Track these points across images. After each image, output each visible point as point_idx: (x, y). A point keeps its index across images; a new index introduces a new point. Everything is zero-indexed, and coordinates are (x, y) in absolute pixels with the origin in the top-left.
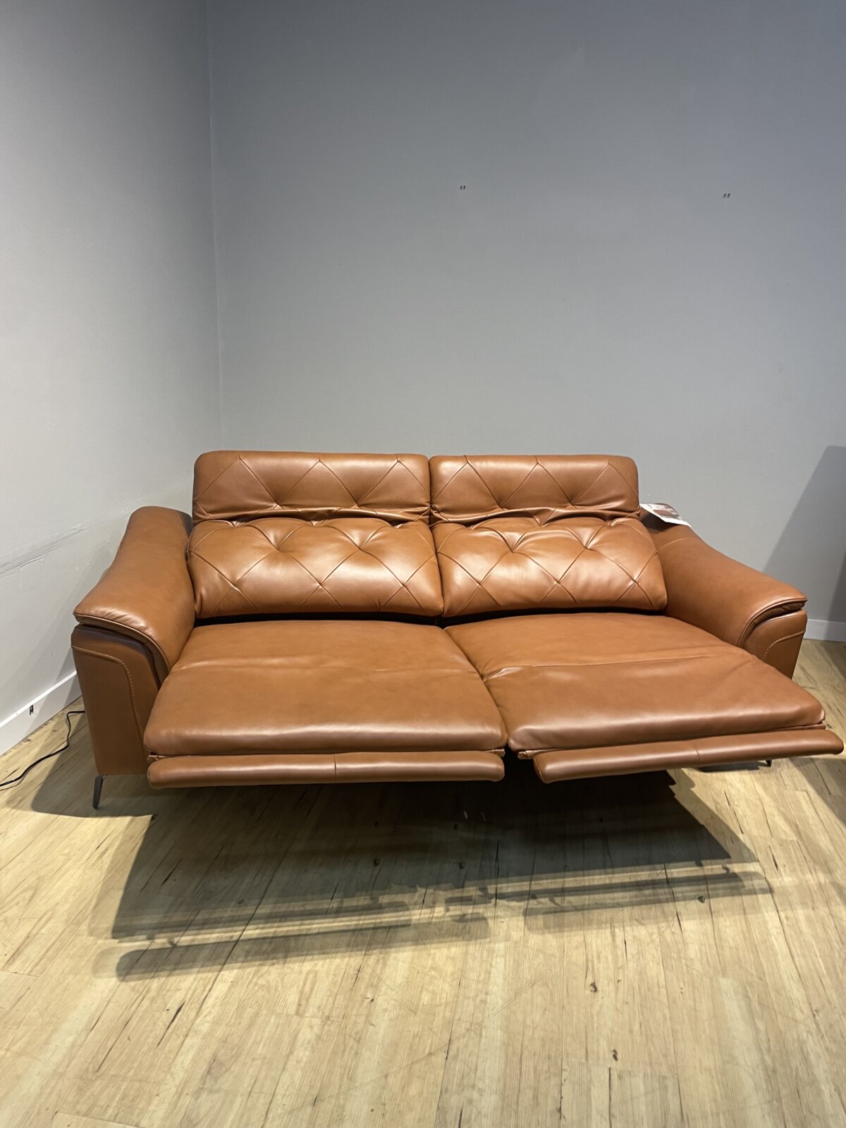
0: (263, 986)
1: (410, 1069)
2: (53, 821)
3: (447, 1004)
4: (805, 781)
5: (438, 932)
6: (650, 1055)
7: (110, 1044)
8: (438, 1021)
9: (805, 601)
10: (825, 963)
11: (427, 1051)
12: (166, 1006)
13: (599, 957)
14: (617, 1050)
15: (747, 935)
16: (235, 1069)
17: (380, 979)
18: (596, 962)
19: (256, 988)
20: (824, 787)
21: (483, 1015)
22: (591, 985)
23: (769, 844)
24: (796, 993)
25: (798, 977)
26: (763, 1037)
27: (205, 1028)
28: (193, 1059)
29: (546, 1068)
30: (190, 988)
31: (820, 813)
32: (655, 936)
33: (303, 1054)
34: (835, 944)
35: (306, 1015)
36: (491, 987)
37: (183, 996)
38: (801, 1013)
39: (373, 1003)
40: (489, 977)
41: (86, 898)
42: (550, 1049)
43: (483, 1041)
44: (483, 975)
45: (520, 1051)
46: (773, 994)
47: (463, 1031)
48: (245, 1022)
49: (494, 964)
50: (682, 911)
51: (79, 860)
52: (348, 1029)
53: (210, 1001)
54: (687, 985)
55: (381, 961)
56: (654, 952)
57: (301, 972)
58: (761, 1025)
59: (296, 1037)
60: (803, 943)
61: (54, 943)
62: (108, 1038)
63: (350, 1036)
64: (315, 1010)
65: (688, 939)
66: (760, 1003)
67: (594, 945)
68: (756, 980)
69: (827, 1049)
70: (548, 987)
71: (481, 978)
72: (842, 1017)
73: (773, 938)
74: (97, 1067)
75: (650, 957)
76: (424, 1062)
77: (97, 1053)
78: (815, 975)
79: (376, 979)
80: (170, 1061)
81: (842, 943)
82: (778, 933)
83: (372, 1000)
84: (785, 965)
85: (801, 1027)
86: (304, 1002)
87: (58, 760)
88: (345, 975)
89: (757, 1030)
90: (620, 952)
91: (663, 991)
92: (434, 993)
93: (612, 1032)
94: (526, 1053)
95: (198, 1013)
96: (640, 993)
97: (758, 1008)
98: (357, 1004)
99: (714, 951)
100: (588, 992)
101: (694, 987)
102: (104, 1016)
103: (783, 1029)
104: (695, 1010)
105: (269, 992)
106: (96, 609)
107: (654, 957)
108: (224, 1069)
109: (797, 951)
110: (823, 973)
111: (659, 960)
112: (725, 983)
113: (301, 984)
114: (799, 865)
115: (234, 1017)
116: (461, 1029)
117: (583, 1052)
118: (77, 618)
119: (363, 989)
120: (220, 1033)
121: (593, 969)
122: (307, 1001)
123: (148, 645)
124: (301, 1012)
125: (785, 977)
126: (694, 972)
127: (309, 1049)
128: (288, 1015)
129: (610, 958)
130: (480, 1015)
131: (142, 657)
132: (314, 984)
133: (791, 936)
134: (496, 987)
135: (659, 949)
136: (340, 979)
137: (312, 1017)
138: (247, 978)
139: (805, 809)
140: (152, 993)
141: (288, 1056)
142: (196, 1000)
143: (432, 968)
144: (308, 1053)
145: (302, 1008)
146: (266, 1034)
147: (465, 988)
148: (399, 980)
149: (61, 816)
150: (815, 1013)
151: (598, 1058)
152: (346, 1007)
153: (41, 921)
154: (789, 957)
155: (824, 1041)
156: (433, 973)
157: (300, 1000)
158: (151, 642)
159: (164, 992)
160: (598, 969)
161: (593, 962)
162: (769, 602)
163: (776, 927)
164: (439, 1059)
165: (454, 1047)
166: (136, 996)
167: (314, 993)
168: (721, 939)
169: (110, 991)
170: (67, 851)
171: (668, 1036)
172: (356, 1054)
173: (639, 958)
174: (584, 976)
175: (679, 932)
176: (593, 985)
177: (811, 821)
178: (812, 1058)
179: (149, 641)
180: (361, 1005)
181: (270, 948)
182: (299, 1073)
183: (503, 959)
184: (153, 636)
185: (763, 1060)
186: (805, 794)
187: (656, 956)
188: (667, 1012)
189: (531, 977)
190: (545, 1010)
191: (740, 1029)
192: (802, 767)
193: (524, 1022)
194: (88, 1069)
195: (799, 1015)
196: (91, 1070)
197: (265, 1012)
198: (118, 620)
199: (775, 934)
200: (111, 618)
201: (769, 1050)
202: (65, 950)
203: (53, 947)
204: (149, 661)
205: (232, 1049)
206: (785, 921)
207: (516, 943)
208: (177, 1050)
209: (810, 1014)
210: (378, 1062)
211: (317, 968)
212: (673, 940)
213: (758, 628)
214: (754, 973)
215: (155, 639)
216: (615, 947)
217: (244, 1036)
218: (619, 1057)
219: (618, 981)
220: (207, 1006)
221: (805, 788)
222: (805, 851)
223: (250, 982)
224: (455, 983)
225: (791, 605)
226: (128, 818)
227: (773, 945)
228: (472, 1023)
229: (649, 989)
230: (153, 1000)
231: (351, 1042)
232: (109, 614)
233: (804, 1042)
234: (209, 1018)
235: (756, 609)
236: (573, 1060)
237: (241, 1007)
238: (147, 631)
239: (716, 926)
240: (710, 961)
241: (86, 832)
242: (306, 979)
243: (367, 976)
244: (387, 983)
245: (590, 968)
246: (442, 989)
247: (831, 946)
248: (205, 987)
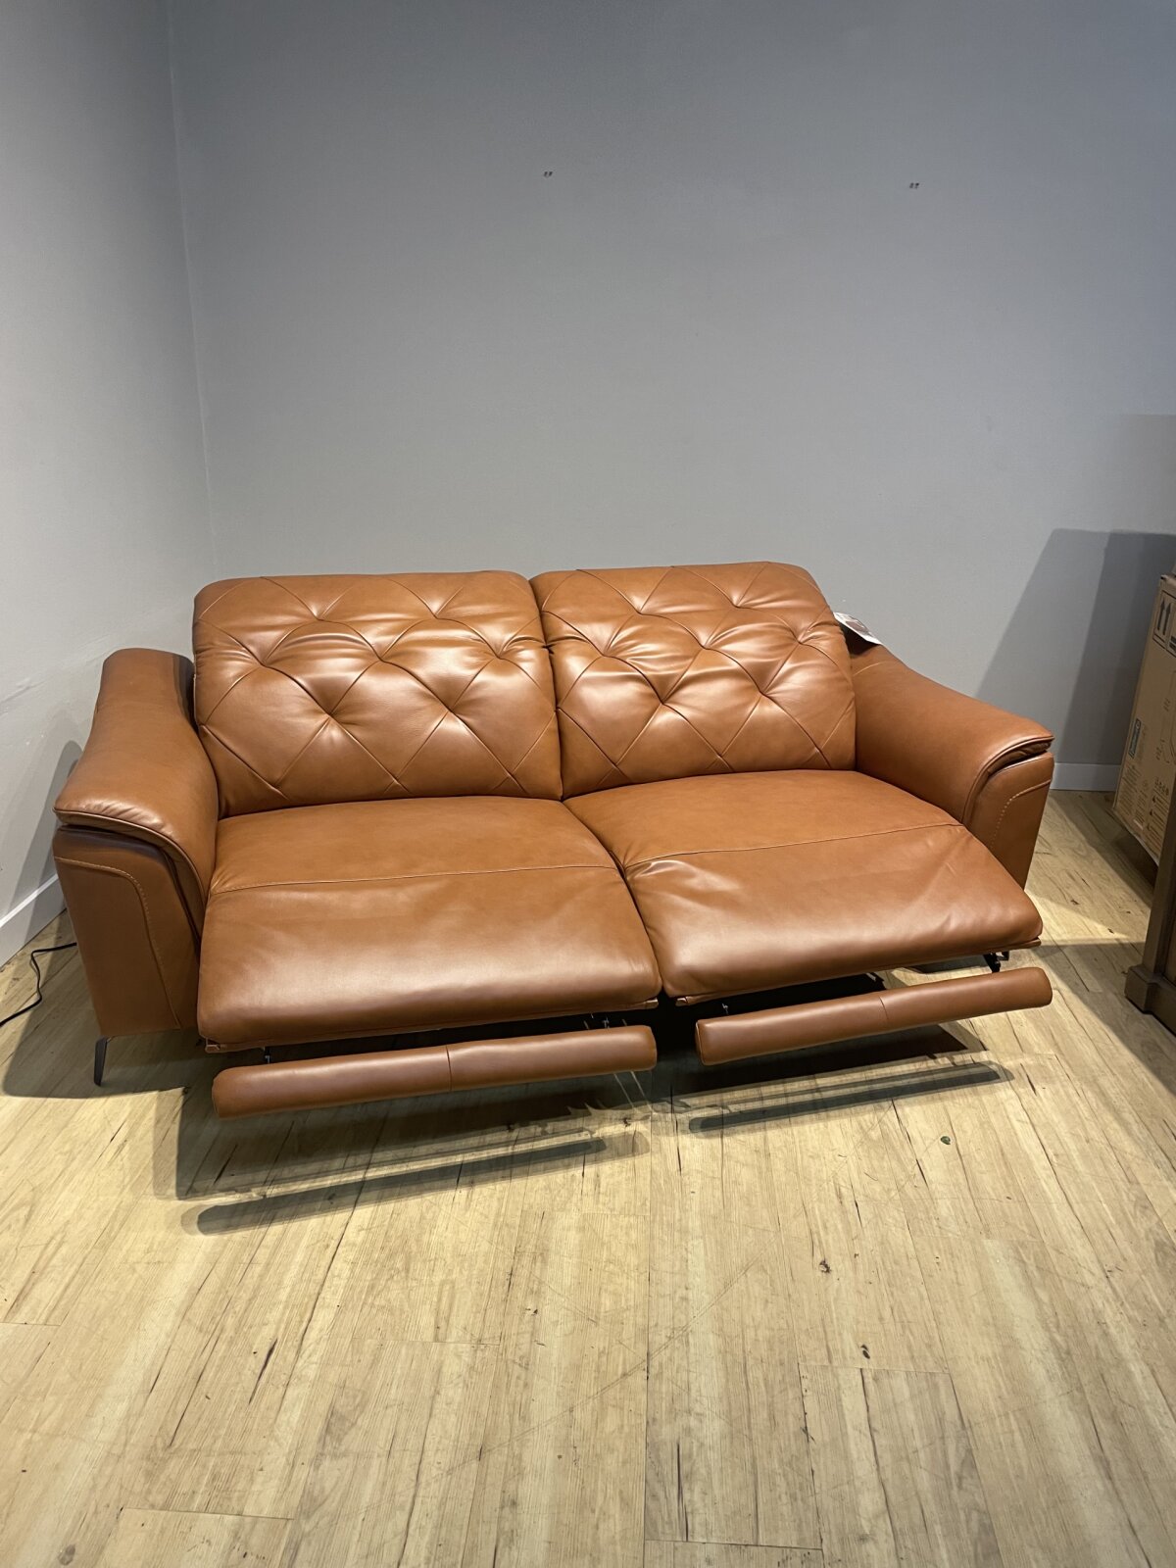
0: (383, 1307)
1: (601, 1397)
2: (38, 1108)
3: (636, 1307)
4: (1054, 975)
5: (609, 1213)
6: (910, 1348)
7: (180, 1408)
8: (629, 1331)
9: (1051, 740)
10: (1113, 1210)
11: (620, 1372)
12: (251, 1348)
13: (826, 1227)
14: (867, 1345)
15: (1010, 1182)
16: (363, 1422)
17: (541, 1283)
18: (822, 1233)
19: (374, 1311)
20: (1079, 982)
21: (687, 1315)
22: (821, 1264)
23: (1021, 1062)
24: (1081, 1251)
25: (1080, 1228)
26: (1047, 1310)
27: (312, 1372)
28: (302, 1416)
29: (779, 1377)
30: (280, 1321)
31: (1080, 1020)
32: (893, 1193)
33: (453, 1393)
34: (1120, 1183)
35: (449, 1340)
36: (691, 1280)
37: (272, 1332)
38: (1092, 1276)
39: (537, 1316)
40: (687, 1266)
41: (108, 1212)
42: (780, 1353)
43: (692, 1350)
44: (677, 1263)
45: (741, 1357)
46: (1053, 1254)
47: (664, 1340)
48: (367, 1358)
49: (690, 1248)
50: (923, 1158)
51: (88, 1159)
52: (509, 1353)
53: (312, 1335)
54: (943, 1252)
55: (539, 1259)
56: (896, 1214)
57: (432, 1284)
58: (1044, 1296)
59: (439, 1371)
60: (1081, 1187)
61: (74, 1277)
62: (176, 1400)
63: (514, 1362)
64: (461, 1333)
65: (936, 1193)
66: (1037, 1267)
67: (817, 1212)
68: (1029, 1238)
69: (1130, 1319)
70: (765, 1271)
71: (676, 1269)
72: (1143, 1276)
73: (1042, 1181)
74: (168, 1442)
75: (890, 1220)
76: (618, 1386)
77: (165, 1420)
78: (1102, 1227)
79: (536, 1282)
80: (271, 1421)
81: (1129, 1182)
82: (1048, 1176)
83: (536, 1312)
84: (1062, 1215)
85: (1094, 1292)
86: (442, 1324)
88: (494, 1283)
89: (1038, 1300)
90: (852, 1217)
91: (915, 1263)
92: (615, 1294)
93: (858, 1322)
94: (750, 1362)
95: (298, 1352)
96: (885, 1269)
97: (1036, 1273)
98: (516, 1318)
99: (971, 1206)
100: (819, 1274)
101: (952, 1254)
102: (165, 1370)
103: (1072, 1298)
104: (958, 1284)
105: (392, 1314)
106: (88, 802)
107: (896, 1221)
108: (347, 1424)
109: (1074, 1196)
110: (1111, 1223)
111: (903, 1224)
112: (990, 1245)
113: (435, 1299)
114: (1063, 1086)
115: (350, 1353)
116: (660, 1338)
117: (824, 1351)
118: (60, 816)
119: (520, 1299)
120: (333, 1376)
121: (820, 1242)
122: (448, 1321)
123: (168, 850)
124: (440, 1337)
125: (1064, 1231)
126: (950, 1235)
127: (461, 1385)
128: (423, 1343)
129: (840, 1226)
130: (683, 1317)
131: (159, 867)
132: (452, 1297)
133: (1065, 1178)
134: (698, 1279)
135: (902, 1209)
136: (487, 1288)
137: (458, 1342)
138: (359, 1298)
139: (1060, 1013)
140: (229, 1333)
141: (433, 1398)
142: (292, 1336)
143: (609, 1261)
144: (460, 1390)
145: (442, 1331)
146: (399, 1372)
147: (657, 1284)
148: (567, 1281)
149: (50, 1100)
150: (1108, 1274)
151: (845, 1358)
152: (502, 1324)
153: (49, 1249)
154: (1066, 1205)
155: (1126, 1310)
156: (611, 1267)
157: (436, 1322)
158: (171, 845)
159: (245, 1330)
160: (827, 1241)
161: (818, 1234)
162: (1006, 743)
163: (1044, 1168)
164: (639, 1380)
165: (655, 1363)
166: (206, 1338)
167: (455, 1309)
168: (978, 1190)
169: (168, 1336)
170: (67, 1148)
171: (929, 1320)
172: (526, 1385)
173: (877, 1223)
174: (810, 1254)
175: (923, 1184)
176: (824, 1263)
178: (1113, 1331)
179: (168, 843)
180: (521, 1319)
181: (383, 1256)
182: (453, 1419)
183: (701, 1240)
184: (173, 836)
185: (1053, 1340)
187: (899, 1219)
188: (923, 1289)
189: (742, 1261)
190: (767, 1301)
191: (1019, 1307)
192: (1047, 958)
193: (742, 1322)
194: (155, 1445)
195: (1089, 1279)
196: (160, 1445)
197: (392, 1342)
198: (120, 816)
199: (1044, 1176)
200: (112, 814)
201: (1058, 1327)
202: (92, 1284)
203: (73, 1284)
204: (171, 875)
205: (355, 1397)
206: (1054, 1160)
207: (715, 1218)
208: (277, 1406)
209: (1103, 1275)
210: (558, 1393)
211: (454, 1276)
212: (918, 1198)
213: (992, 780)
214: (1026, 1229)
215: (176, 840)
216: (844, 1212)
217: (369, 1377)
218: (870, 1354)
219: (855, 1255)
220: (310, 1342)
222: (1066, 1067)
223: (364, 1303)
224: (644, 1277)
225: (1034, 746)
226: (155, 1093)
227: (1044, 1191)
228: (674, 1329)
229: (896, 1263)
230: (231, 1342)
231: (517, 1370)
232: (105, 808)
233: (1100, 1312)
234: (315, 1358)
235: (991, 754)
236: (813, 1363)
237: (357, 1340)
238: (163, 830)
239: (968, 1172)
240: (968, 1220)
241: (90, 1118)
242: (440, 1292)
243: (523, 1281)
244: (551, 1286)
245: (816, 1242)
246: (627, 1288)
247: (1116, 1187)
248: (302, 1317)
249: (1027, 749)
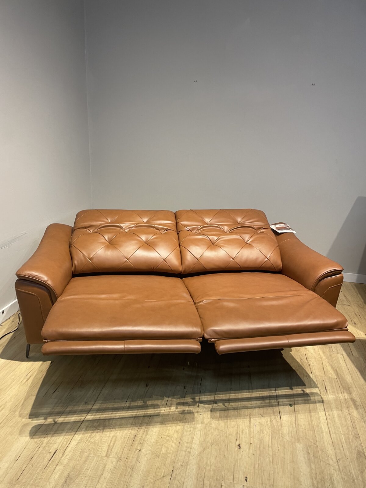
0: (92, 442)
1: (154, 483)
2: (8, 363)
3: (173, 453)
4: (342, 350)
5: (172, 418)
6: (262, 480)
7: (24, 468)
8: (169, 461)
9: (342, 270)
10: (345, 436)
11: (162, 476)
12: (49, 451)
13: (242, 432)
14: (247, 477)
15: (310, 423)
16: (77, 481)
17: (144, 440)
18: (241, 434)
19: (90, 443)
20: (350, 352)
21: (189, 459)
22: (238, 445)
23: (324, 379)
24: (330, 451)
25: (332, 443)
26: (313, 471)
27: (65, 462)
28: (59, 476)
29: (214, 484)
30: (60, 443)
31: (348, 365)
32: (269, 422)
33: (107, 475)
34: (350, 428)
35: (110, 457)
36: (193, 445)
37: (57, 447)
38: (332, 461)
39: (140, 452)
40: (193, 441)
41: (19, 399)
42: (217, 476)
43: (188, 471)
44: (190, 439)
45: (203, 475)
46: (320, 452)
47: (179, 466)
48: (83, 459)
49: (195, 434)
50: (282, 411)
51: (18, 382)
52: (128, 464)
53: (68, 449)
54: (281, 446)
55: (145, 432)
56: (268, 430)
57: (110, 436)
58: (313, 466)
59: (105, 467)
60: (336, 427)
61: (4, 420)
62: (23, 465)
63: (129, 467)
64: (114, 455)
65: (284, 424)
66: (314, 456)
67: (241, 426)
68: (313, 444)
69: (342, 478)
70: (219, 446)
71: (189, 441)
72: (351, 463)
73: (322, 424)
74: (17, 479)
75: (265, 432)
76: (160, 480)
77: (18, 471)
78: (340, 443)
79: (143, 440)
80: (49, 476)
81: (353, 428)
82: (324, 422)
83: (140, 450)
84: (326, 436)
85: (332, 467)
86: (110, 451)
87: (13, 335)
88: (129, 438)
89: (311, 468)
90: (252, 429)
91: (270, 449)
92: (168, 448)
93: (246, 468)
94: (206, 478)
95: (63, 455)
96: (260, 450)
97: (313, 458)
98: (133, 452)
99: (295, 430)
100: (237, 449)
101: (284, 447)
102: (22, 455)
103: (323, 468)
104: (284, 459)
105: (95, 445)
106: (26, 272)
107: (267, 433)
108: (72, 481)
109: (332, 431)
110: (343, 442)
111: (270, 434)
112: (299, 446)
113: (109, 442)
114: (337, 390)
115: (78, 457)
116: (178, 465)
117: (232, 477)
118: (18, 276)
119: (136, 445)
120: (71, 464)
121: (240, 437)
122: (111, 450)
124: (108, 455)
125: (326, 443)
126: (285, 440)
127: (110, 473)
128: (102, 457)
129: (248, 432)
130: (187, 459)
131: (46, 294)
132: (115, 442)
133: (330, 424)
134: (195, 446)
135: (270, 429)
136: (126, 440)
137: (113, 458)
138: (86, 438)
139: (341, 363)
140: (44, 445)
141: (101, 476)
142: (63, 448)
143: (168, 436)
144: (109, 475)
145: (109, 453)
146: (92, 465)
147: (181, 446)
148: (153, 441)
149: (12, 361)
150: (338, 461)
151: (238, 480)
152: (128, 453)
154: (329, 434)
155: (342, 475)
156: (168, 438)
157: (108, 450)
158: (49, 287)
159: (49, 444)
160: (242, 437)
162: (326, 270)
163: (324, 420)
164: (167, 479)
165: (174, 474)
166: (37, 446)
167: (115, 446)
168: (298, 425)
169: (26, 443)
170: (13, 377)
171: (271, 470)
172: (131, 476)
173: (261, 433)
174: (235, 441)
175: (280, 421)
176: (239, 445)
177: (343, 369)
178: (335, 482)
179: (48, 286)
180: (135, 453)
181: (97, 425)
182: (105, 484)
183: (200, 432)
185: (313, 483)
186: (342, 355)
187: (268, 432)
188: (271, 459)
189: (212, 441)
190: (217, 457)
191: (304, 468)
193: (207, 463)
194: (13, 479)
195: (331, 462)
196: (14, 479)
197: (92, 455)
198: (35, 277)
199: (323, 422)
200: (32, 276)
201: (316, 478)
202: (8, 423)
203: (3, 423)
204: (49, 295)
205: (76, 472)
206: (328, 416)
207: (206, 424)
208: (52, 472)
209: (336, 461)
210: (140, 480)
211: (117, 434)
212: (277, 425)
213: (321, 282)
214: (312, 441)
215: (51, 285)
216: (250, 427)
217: (82, 466)
218: (247, 480)
219: (251, 444)
220: (67, 451)
221: (341, 353)
222: (339, 383)
223: (87, 440)
224: (178, 443)
225: (336, 272)
226: (41, 362)
227: (322, 428)
228: (183, 462)
229: (264, 448)
230: (44, 448)
231: (129, 470)
232: (31, 274)
233: (332, 474)
234: (68, 457)
235: (320, 273)
236: (227, 481)
237: (82, 452)
238: (47, 282)
239: (297, 418)
240: (293, 435)
241: (22, 368)
242: (112, 440)
243: (139, 439)
244: (147, 442)
245: (238, 437)
246: (171, 446)
247: (348, 429)
248: (67, 442)
249: (334, 273)
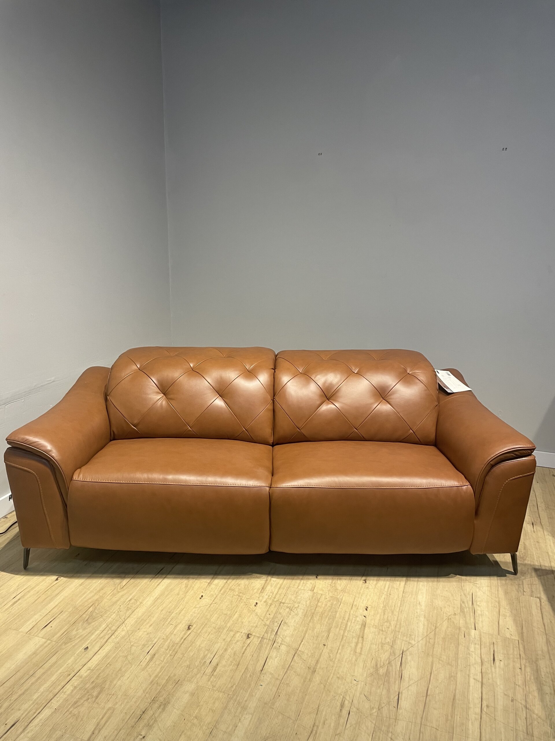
0: (75, 715)
4: (541, 589)
5: (211, 688)
9: (534, 449)
12: (6, 721)
13: (324, 723)
15: (450, 718)
17: (156, 721)
18: (320, 726)
19: (70, 716)
23: (494, 641)
30: (27, 710)
31: (545, 617)
32: (375, 710)
34: (521, 733)
37: (19, 715)
40: (235, 730)
44: (231, 727)
49: (243, 719)
50: (404, 692)
53: (35, 722)
56: (370, 724)
57: (103, 708)
60: (494, 730)
65: (401, 716)
67: (324, 713)
71: (228, 730)
73: (470, 722)
75: (364, 727)
79: (153, 720)
81: (527, 734)
82: (476, 719)
83: (144, 737)
86: (97, 732)
88: (133, 715)
90: (342, 721)
95: (24, 729)
99: (417, 729)
105: (77, 720)
107: (367, 729)
109: (486, 736)
111: (371, 732)
113: (101, 717)
114: (514, 662)
115: (46, 736)
118: (9, 443)
119: (140, 728)
122: (99, 731)
123: (51, 462)
129: (332, 725)
131: (48, 470)
132: (109, 718)
133: (486, 723)
135: (374, 722)
136: (128, 717)
138: (67, 708)
139: (534, 614)
142: (27, 719)
143: (196, 717)
145: (94, 736)
147: (213, 737)
148: (169, 723)
156: (195, 721)
157: (95, 729)
159: (9, 711)
160: (320, 732)
161: (318, 727)
162: (503, 448)
163: (476, 714)
167: (107, 724)
168: (427, 720)
173: (355, 728)
175: (395, 708)
177: (535, 624)
181: (91, 686)
183: (251, 716)
186: (538, 600)
187: (369, 727)
189: (266, 734)
192: (542, 577)
197: (68, 735)
200: (28, 443)
204: (53, 474)
206: (485, 709)
207: (265, 704)
211: (116, 706)
212: (388, 717)
213: (495, 468)
215: (56, 458)
220: (33, 724)
221: (539, 596)
222: (521, 649)
223: (68, 711)
224: (208, 731)
225: (520, 452)
226: (42, 578)
227: (468, 729)
232: (26, 440)
234: (30, 735)
237: (54, 729)
239: (426, 709)
240: (411, 737)
241: (12, 585)
242: (105, 714)
243: (148, 717)
244: (159, 725)
245: (314, 732)
246: (196, 735)
247: (517, 735)
248: (36, 710)
249: (516, 453)
